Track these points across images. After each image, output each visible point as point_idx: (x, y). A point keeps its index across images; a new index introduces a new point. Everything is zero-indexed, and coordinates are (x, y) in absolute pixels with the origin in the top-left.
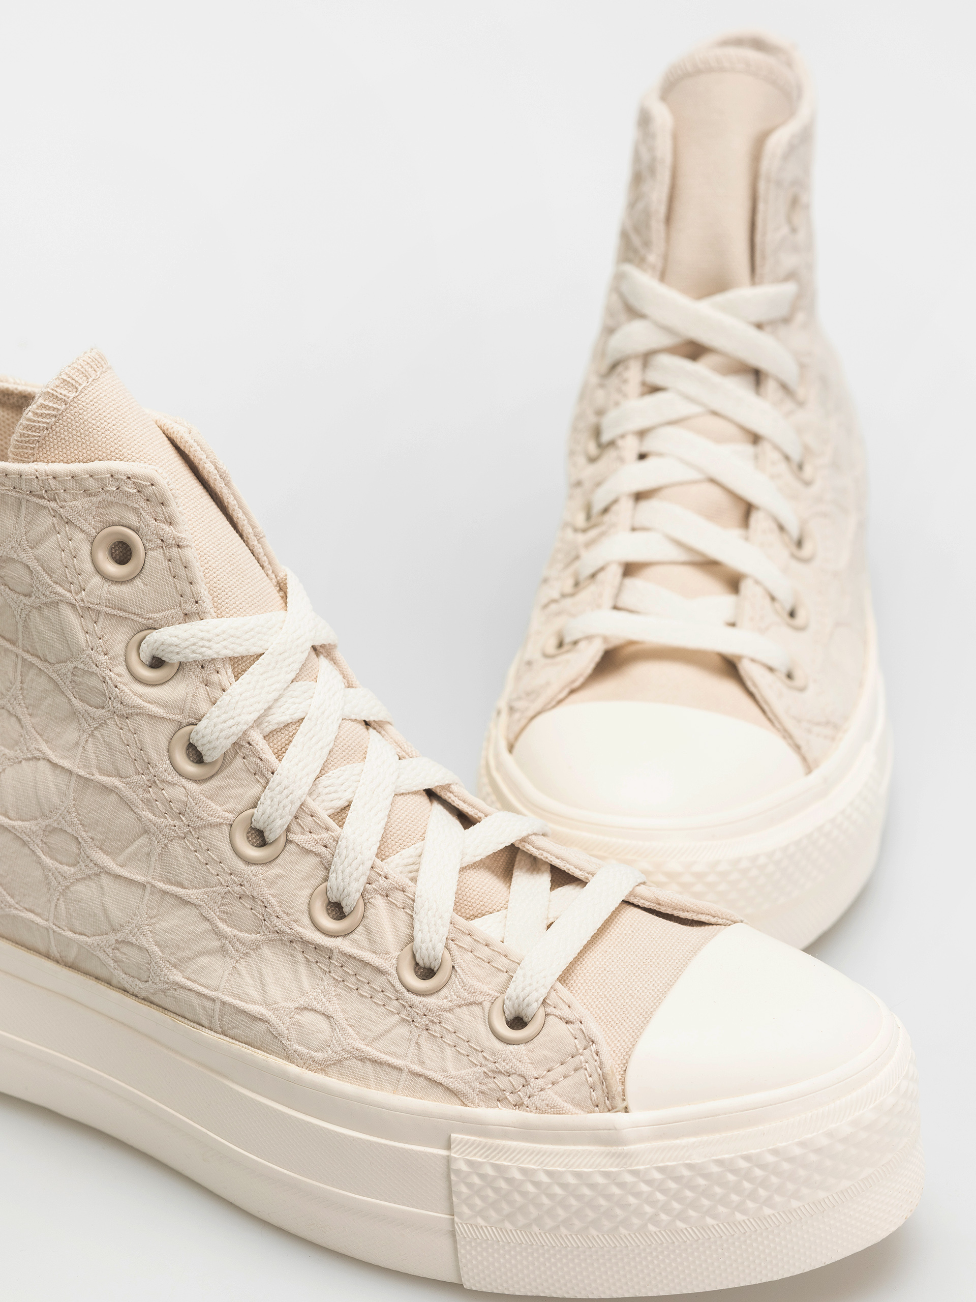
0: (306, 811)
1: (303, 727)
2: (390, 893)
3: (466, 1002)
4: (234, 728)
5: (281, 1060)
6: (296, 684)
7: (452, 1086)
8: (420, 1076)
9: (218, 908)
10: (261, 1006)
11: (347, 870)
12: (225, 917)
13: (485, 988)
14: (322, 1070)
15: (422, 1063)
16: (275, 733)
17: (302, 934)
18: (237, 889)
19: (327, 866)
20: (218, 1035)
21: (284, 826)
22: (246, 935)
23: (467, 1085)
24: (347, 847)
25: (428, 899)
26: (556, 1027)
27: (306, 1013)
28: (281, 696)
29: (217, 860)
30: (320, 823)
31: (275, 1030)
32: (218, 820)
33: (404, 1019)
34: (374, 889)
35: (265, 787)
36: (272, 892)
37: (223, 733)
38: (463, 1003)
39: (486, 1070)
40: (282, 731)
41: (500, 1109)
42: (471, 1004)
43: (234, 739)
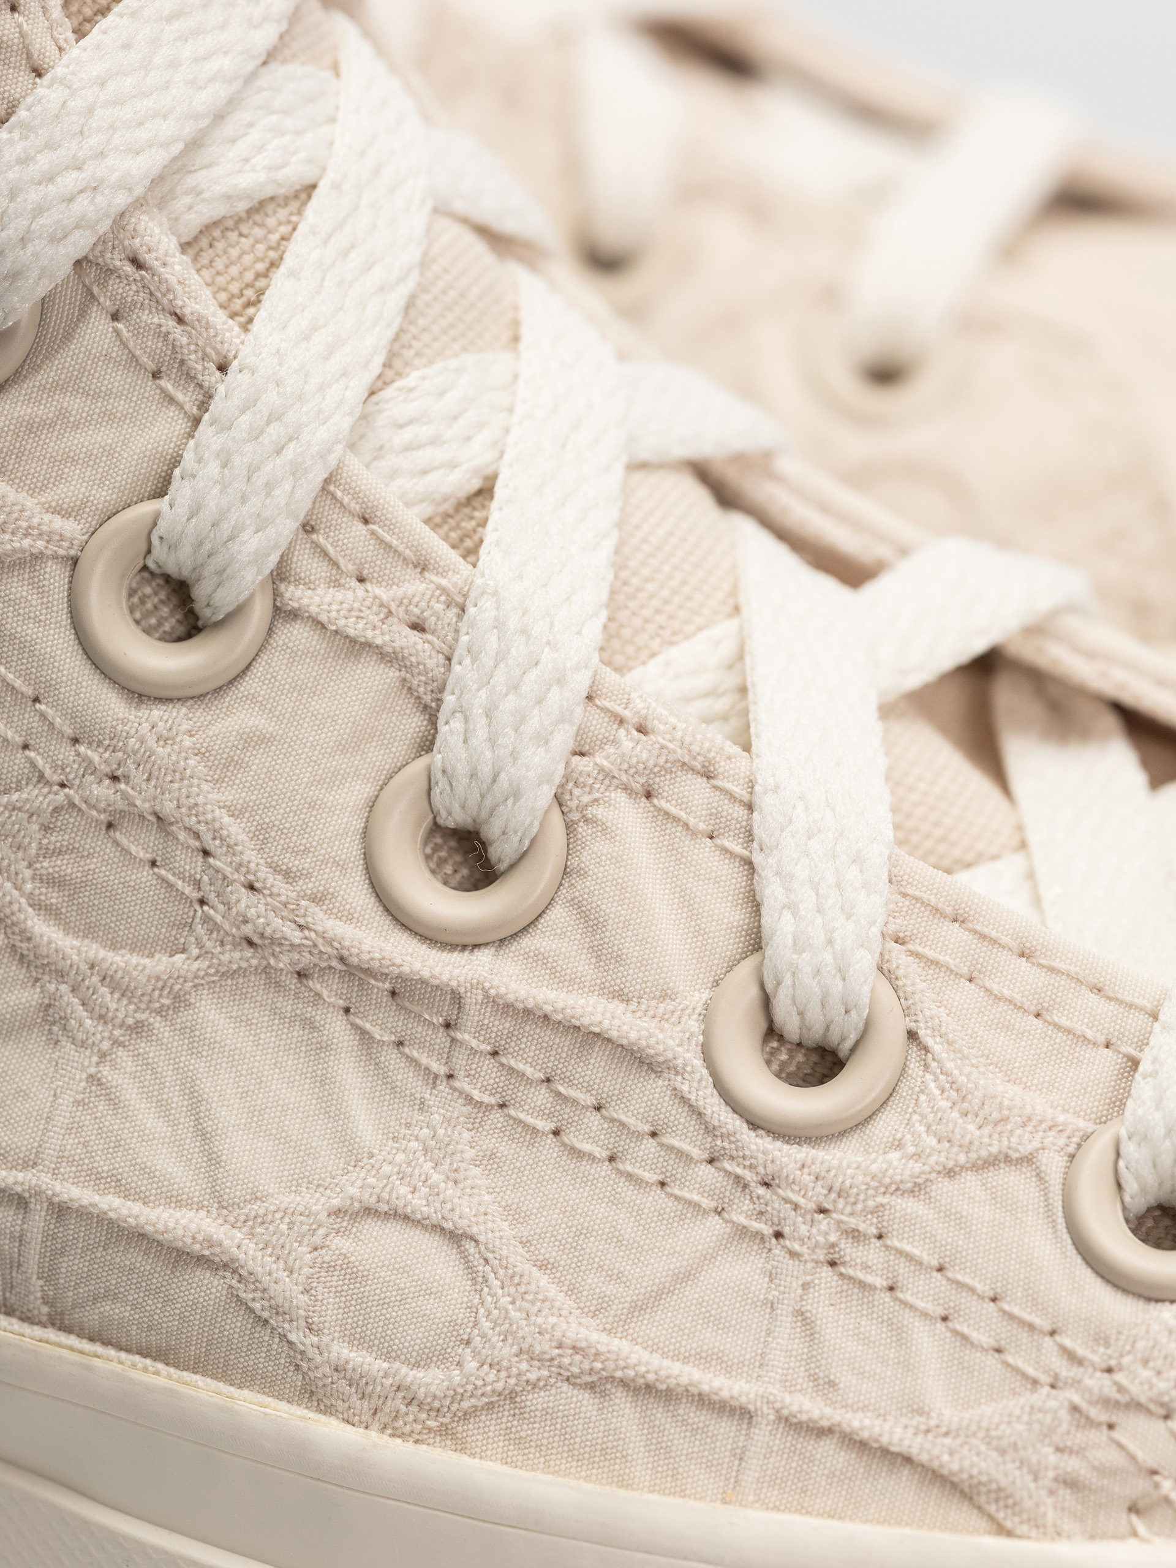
0: (346, 500)
1: (315, 212)
2: (662, 783)
3: (973, 1156)
4: (83, 205)
5: (283, 1405)
6: (278, 72)
7: (951, 1464)
8: (829, 1431)
9: (30, 866)
10: (202, 1213)
11: (509, 703)
12: (54, 897)
13: (1038, 1104)
14: (444, 1432)
15: (827, 1386)
16: (217, 233)
17: (347, 944)
18: (102, 791)
19: (427, 698)
20: (38, 1331)
21: (269, 554)
22: (135, 959)
23: (1008, 1457)
24: (499, 625)
25: (801, 798)
27: (371, 1229)
28: (233, 103)
29: (24, 689)
30: (395, 543)
31: (258, 1295)
32: (26, 543)
33: (742, 1232)
34: (601, 770)
35: (197, 421)
36: (227, 796)
37: (46, 221)
38: (962, 1158)
39: (1077, 1399)
40: (244, 229)
41: (1144, 1540)
42: (992, 1162)
43: (80, 244)
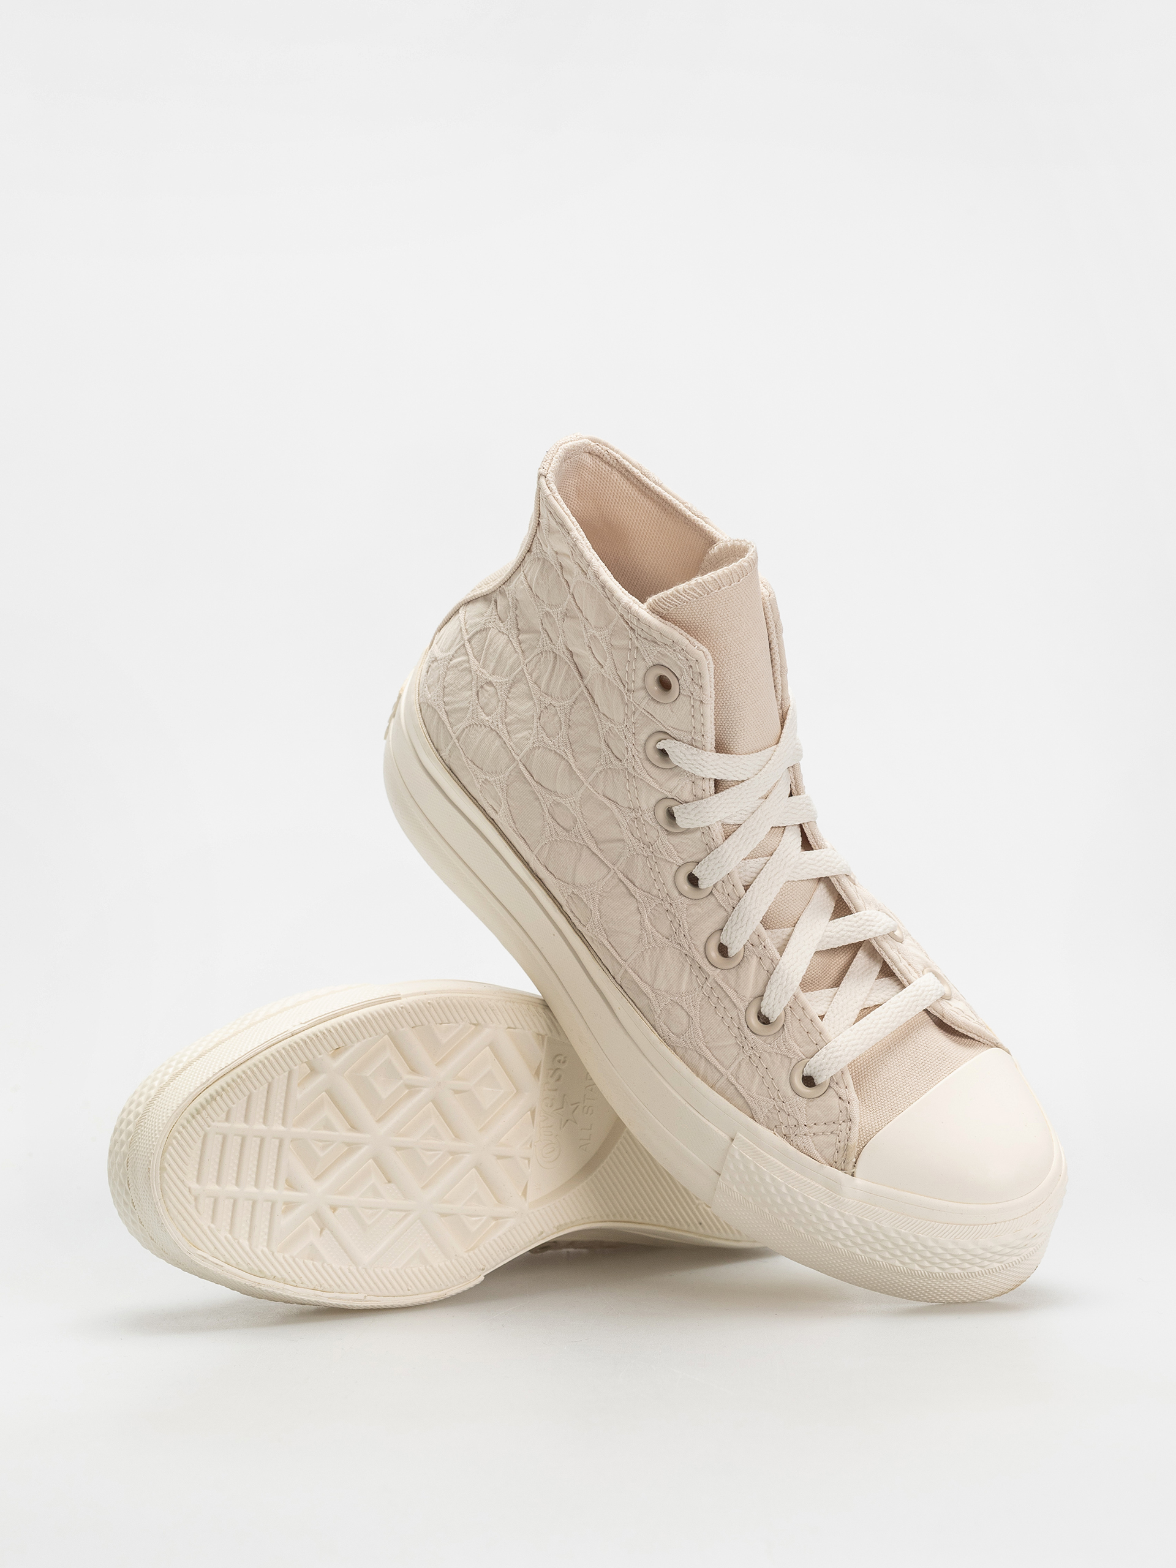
3: (782, 1053)
7: (750, 1103)
9: (650, 910)
10: (650, 988)
12: (652, 918)
13: (798, 1050)
15: (737, 1078)
17: (695, 956)
18: (668, 906)
21: (713, 883)
22: (660, 937)
23: (759, 1107)
25: (784, 970)
26: (831, 1099)
29: (662, 881)
32: (672, 860)
33: (738, 1044)
34: (754, 950)
36: (688, 919)
39: (775, 1104)
41: (774, 1134)
42: (784, 1056)
